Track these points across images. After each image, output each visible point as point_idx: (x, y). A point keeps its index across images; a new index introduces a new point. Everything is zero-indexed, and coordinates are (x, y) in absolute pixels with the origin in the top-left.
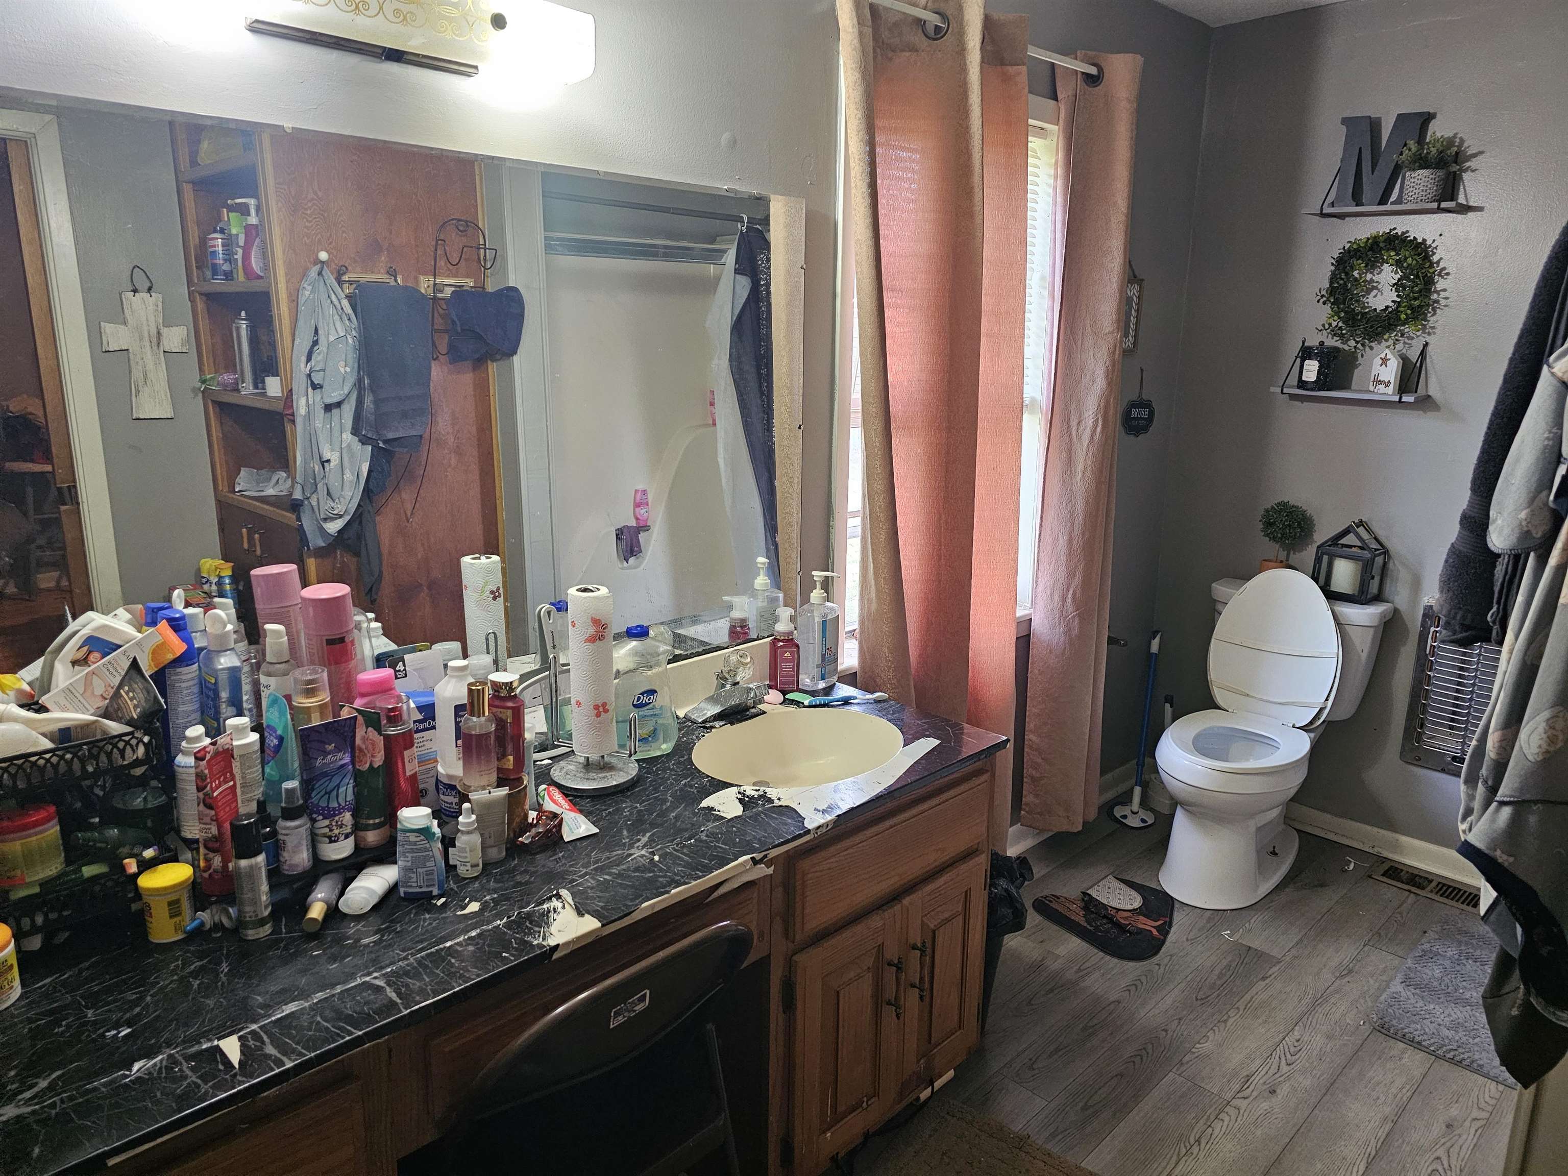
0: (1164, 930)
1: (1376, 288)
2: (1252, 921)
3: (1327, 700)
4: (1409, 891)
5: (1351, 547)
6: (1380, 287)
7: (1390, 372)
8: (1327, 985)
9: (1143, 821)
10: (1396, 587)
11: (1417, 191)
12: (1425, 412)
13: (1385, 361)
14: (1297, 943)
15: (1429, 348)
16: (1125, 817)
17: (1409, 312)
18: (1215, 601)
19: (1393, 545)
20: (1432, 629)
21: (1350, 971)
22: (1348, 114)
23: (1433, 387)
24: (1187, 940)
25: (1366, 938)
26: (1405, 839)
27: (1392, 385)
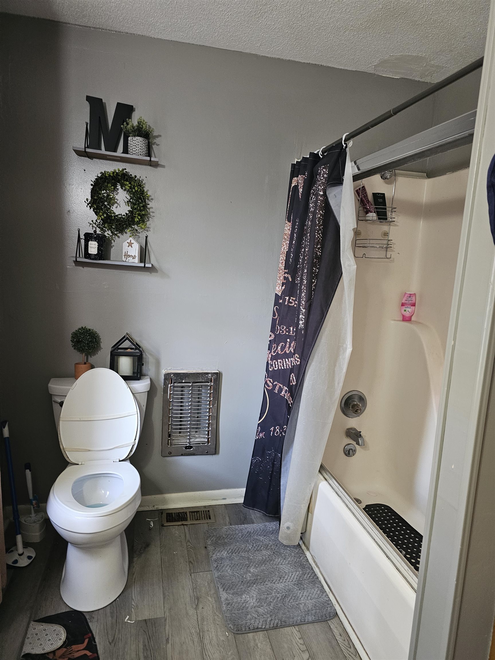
0: (92, 647)
1: (116, 203)
2: (134, 598)
3: (135, 439)
4: (183, 525)
5: (127, 349)
6: (118, 202)
7: (134, 250)
8: (196, 618)
9: (29, 557)
10: (148, 367)
11: (137, 149)
12: (151, 273)
13: (130, 244)
14: (164, 598)
15: (148, 238)
16: (16, 562)
17: (139, 217)
18: (51, 395)
19: (145, 344)
20: (169, 385)
21: (198, 599)
22: (88, 95)
23: (153, 260)
24: (110, 643)
25: (188, 569)
26: (168, 496)
27: (137, 257)
